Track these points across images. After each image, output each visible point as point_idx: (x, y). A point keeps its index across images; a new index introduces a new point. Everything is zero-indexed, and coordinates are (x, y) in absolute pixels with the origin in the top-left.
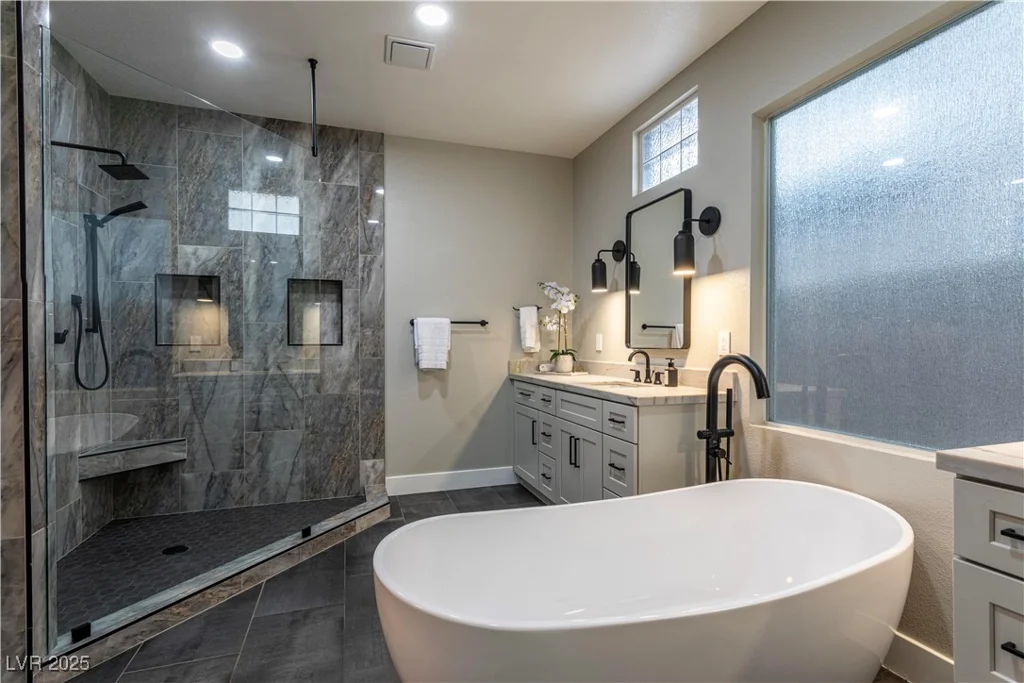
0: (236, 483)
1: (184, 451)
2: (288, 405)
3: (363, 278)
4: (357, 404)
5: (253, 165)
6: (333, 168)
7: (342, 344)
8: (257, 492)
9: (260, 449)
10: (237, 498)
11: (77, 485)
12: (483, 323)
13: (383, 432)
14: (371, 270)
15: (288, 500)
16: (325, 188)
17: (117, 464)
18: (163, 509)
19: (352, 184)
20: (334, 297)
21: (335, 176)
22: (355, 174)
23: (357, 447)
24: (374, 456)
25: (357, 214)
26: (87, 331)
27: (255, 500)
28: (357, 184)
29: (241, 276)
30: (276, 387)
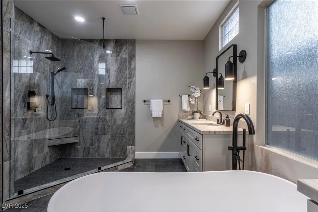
0: (91, 150)
1: (77, 139)
2: (106, 127)
3: (128, 87)
4: (127, 128)
5: (97, 54)
6: (120, 52)
7: (122, 108)
8: (97, 153)
9: (98, 140)
10: (92, 155)
11: (47, 147)
12: (169, 101)
13: (135, 137)
14: (131, 84)
15: (106, 157)
16: (117, 59)
17: (58, 142)
18: (72, 156)
19: (125, 57)
20: (121, 93)
21: (120, 55)
22: (126, 54)
23: (126, 142)
24: (132, 145)
25: (127, 66)
26: (51, 104)
27: (96, 156)
28: (127, 57)
29: (93, 88)
30: (102, 121)
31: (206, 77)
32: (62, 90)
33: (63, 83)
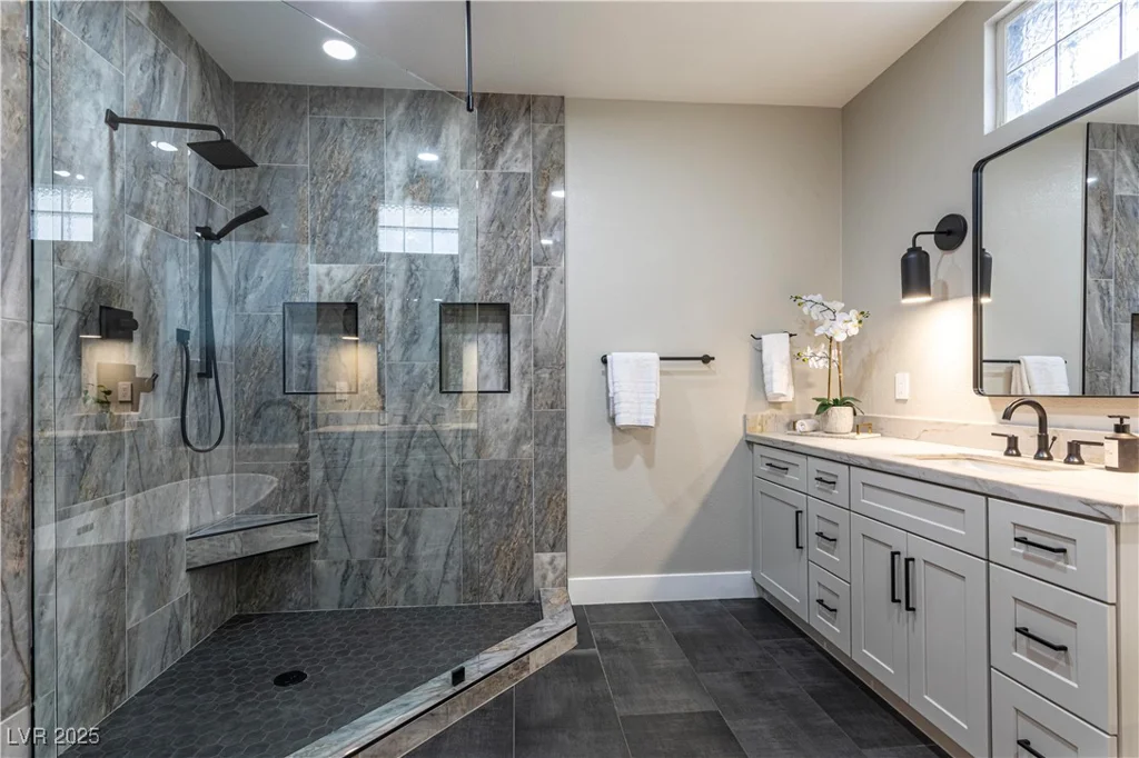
0: (376, 571)
1: (315, 530)
2: (440, 474)
3: (537, 299)
4: (530, 474)
5: (398, 154)
6: (498, 150)
7: (509, 392)
8: (402, 590)
9: (405, 532)
10: (378, 597)
11: (183, 575)
12: (706, 359)
13: (565, 513)
14: (547, 287)
15: (441, 603)
16: (487, 178)
17: (234, 548)
18: (291, 605)
19: (523, 171)
20: (499, 326)
21: (501, 161)
22: (526, 156)
23: (529, 535)
24: (553, 548)
25: (529, 211)
26: (200, 375)
27: (399, 600)
28: (528, 169)
29: (383, 302)
30: (425, 447)
31: (915, 249)
32: (243, 309)
33: (247, 279)
